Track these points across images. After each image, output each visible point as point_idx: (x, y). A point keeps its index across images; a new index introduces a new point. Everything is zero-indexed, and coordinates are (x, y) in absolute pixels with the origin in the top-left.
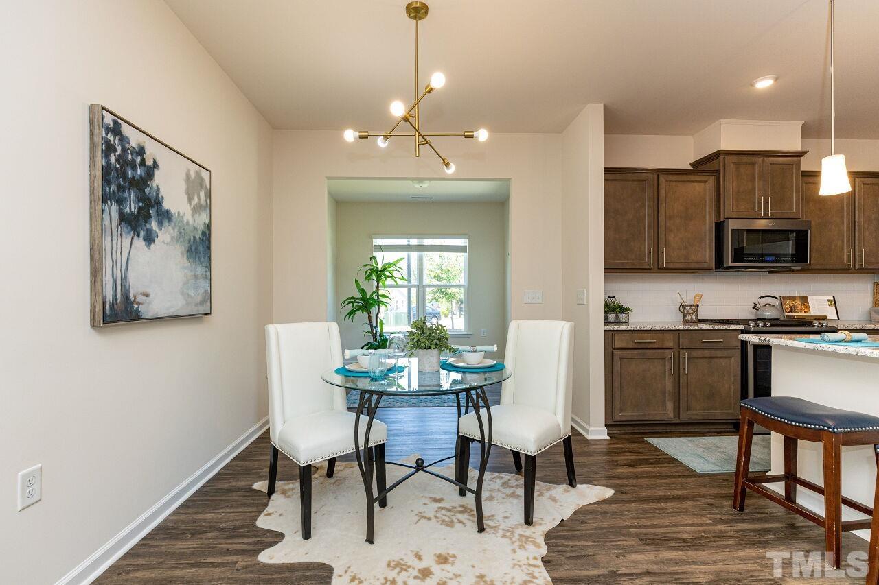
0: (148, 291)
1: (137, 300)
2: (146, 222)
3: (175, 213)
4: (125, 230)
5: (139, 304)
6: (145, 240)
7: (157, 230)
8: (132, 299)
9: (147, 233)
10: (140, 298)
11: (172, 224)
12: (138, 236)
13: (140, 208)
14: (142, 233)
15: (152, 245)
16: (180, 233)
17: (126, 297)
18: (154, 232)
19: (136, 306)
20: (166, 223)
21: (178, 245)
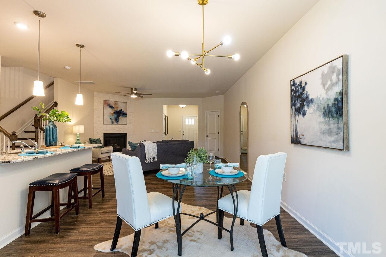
0: (304, 134)
1: (300, 137)
2: (302, 108)
3: (315, 98)
4: (296, 114)
5: (300, 138)
6: (302, 115)
7: (307, 109)
8: (298, 137)
9: (303, 113)
10: (301, 136)
11: (314, 104)
12: (300, 114)
13: (301, 104)
14: (301, 113)
15: (305, 116)
16: (318, 106)
17: (297, 136)
18: (305, 111)
19: (299, 139)
20: (311, 105)
21: (317, 112)
